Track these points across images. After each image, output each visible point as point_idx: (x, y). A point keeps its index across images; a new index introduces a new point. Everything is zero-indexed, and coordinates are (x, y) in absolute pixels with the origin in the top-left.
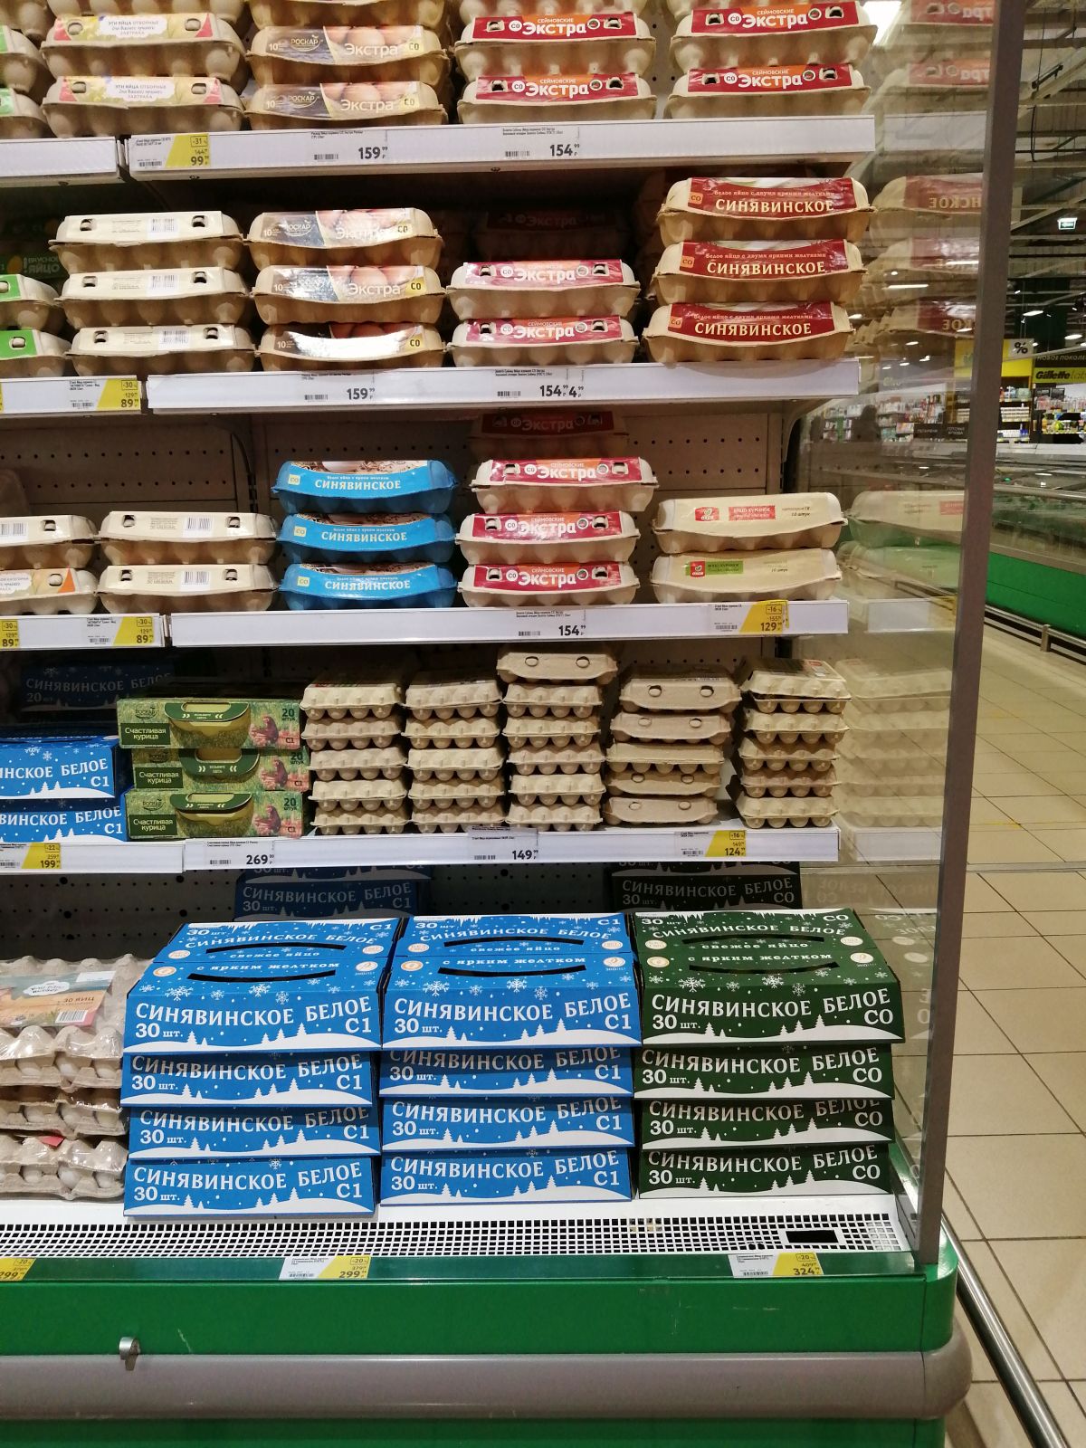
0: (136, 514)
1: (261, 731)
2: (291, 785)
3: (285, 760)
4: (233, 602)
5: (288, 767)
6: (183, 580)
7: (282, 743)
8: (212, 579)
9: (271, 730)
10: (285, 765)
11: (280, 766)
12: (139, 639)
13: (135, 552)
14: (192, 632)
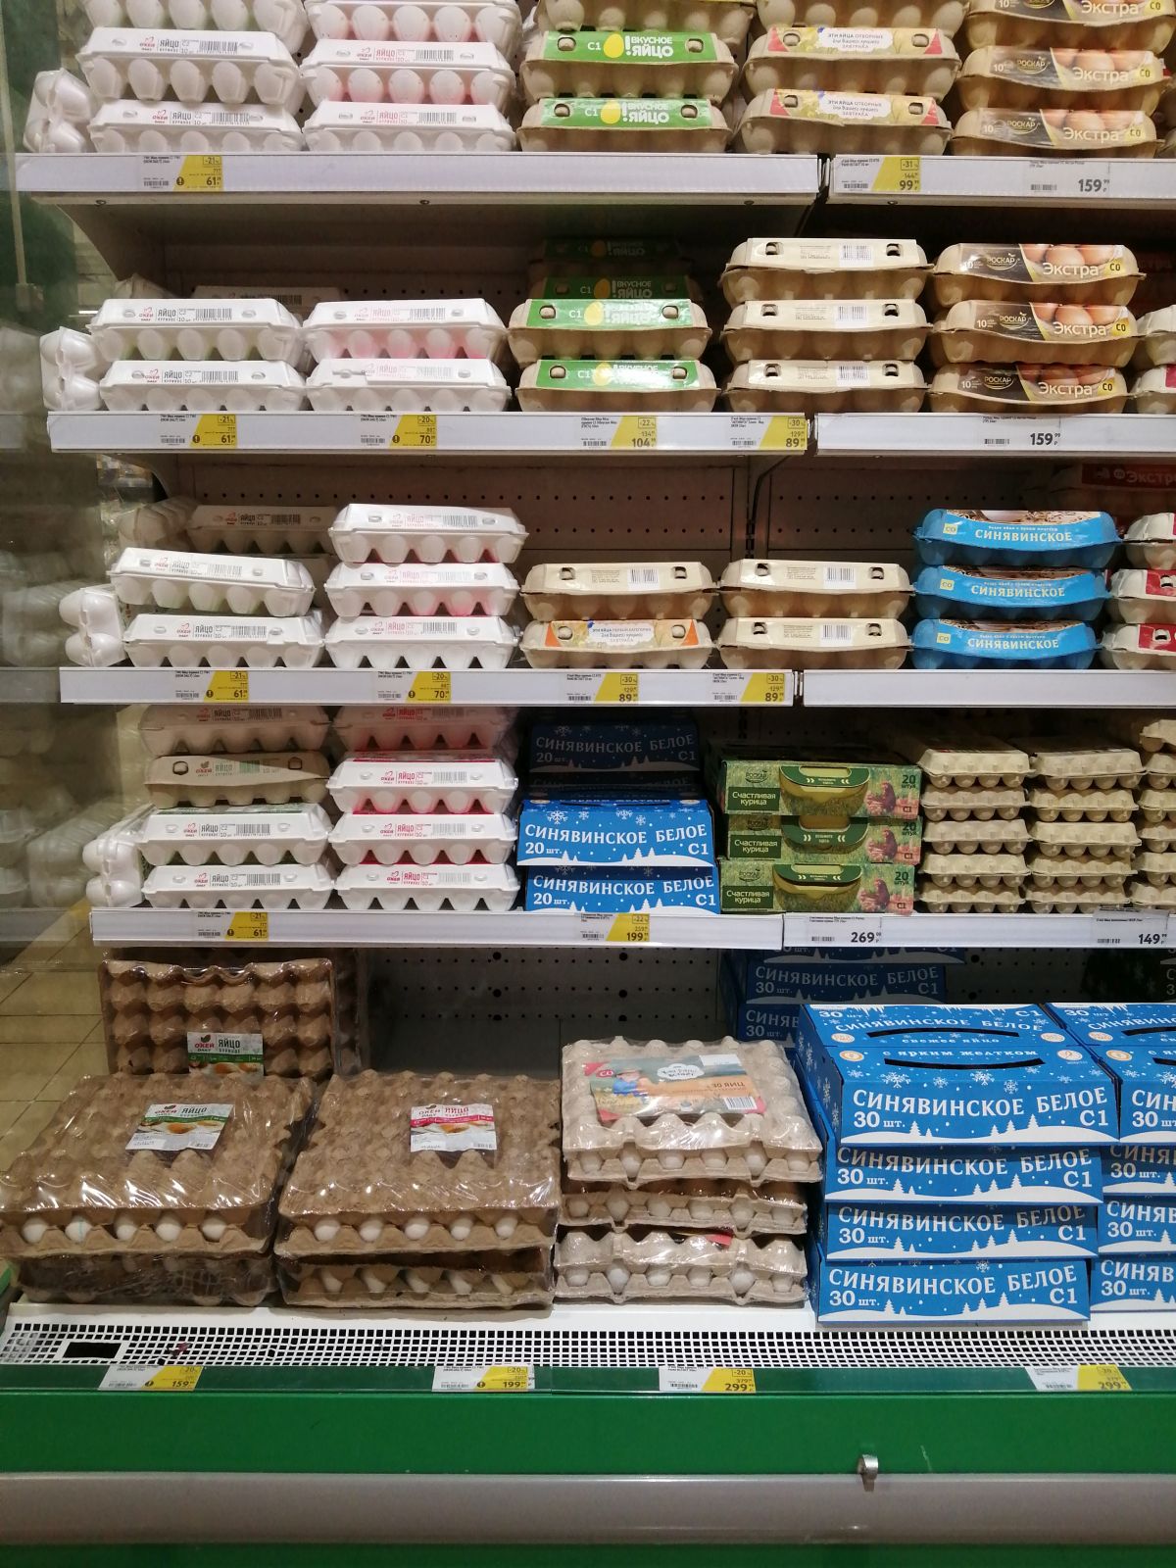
0: (772, 563)
1: (878, 798)
2: (901, 857)
3: (897, 830)
4: (872, 659)
5: (899, 838)
6: (818, 635)
7: (899, 811)
8: (853, 634)
9: (889, 798)
10: (896, 836)
11: (891, 836)
12: (768, 697)
13: (763, 603)
14: (825, 690)
